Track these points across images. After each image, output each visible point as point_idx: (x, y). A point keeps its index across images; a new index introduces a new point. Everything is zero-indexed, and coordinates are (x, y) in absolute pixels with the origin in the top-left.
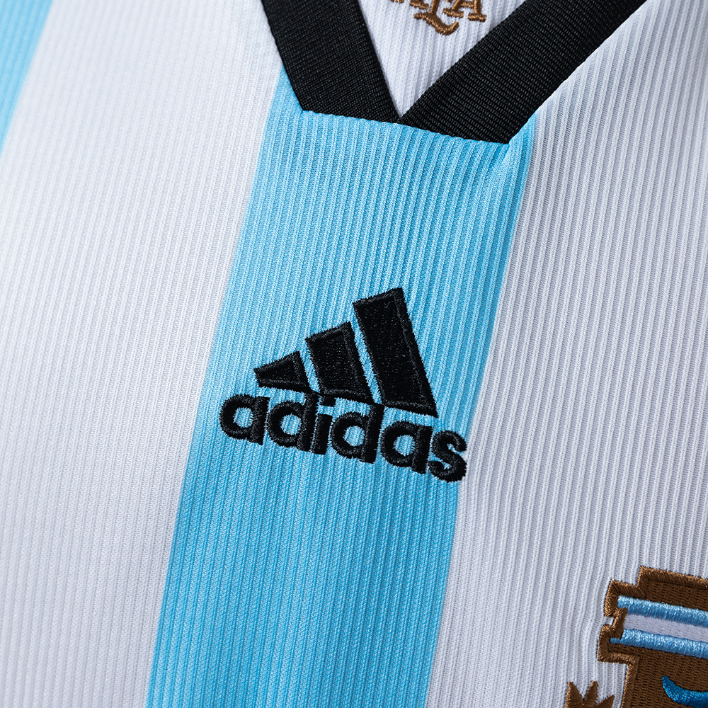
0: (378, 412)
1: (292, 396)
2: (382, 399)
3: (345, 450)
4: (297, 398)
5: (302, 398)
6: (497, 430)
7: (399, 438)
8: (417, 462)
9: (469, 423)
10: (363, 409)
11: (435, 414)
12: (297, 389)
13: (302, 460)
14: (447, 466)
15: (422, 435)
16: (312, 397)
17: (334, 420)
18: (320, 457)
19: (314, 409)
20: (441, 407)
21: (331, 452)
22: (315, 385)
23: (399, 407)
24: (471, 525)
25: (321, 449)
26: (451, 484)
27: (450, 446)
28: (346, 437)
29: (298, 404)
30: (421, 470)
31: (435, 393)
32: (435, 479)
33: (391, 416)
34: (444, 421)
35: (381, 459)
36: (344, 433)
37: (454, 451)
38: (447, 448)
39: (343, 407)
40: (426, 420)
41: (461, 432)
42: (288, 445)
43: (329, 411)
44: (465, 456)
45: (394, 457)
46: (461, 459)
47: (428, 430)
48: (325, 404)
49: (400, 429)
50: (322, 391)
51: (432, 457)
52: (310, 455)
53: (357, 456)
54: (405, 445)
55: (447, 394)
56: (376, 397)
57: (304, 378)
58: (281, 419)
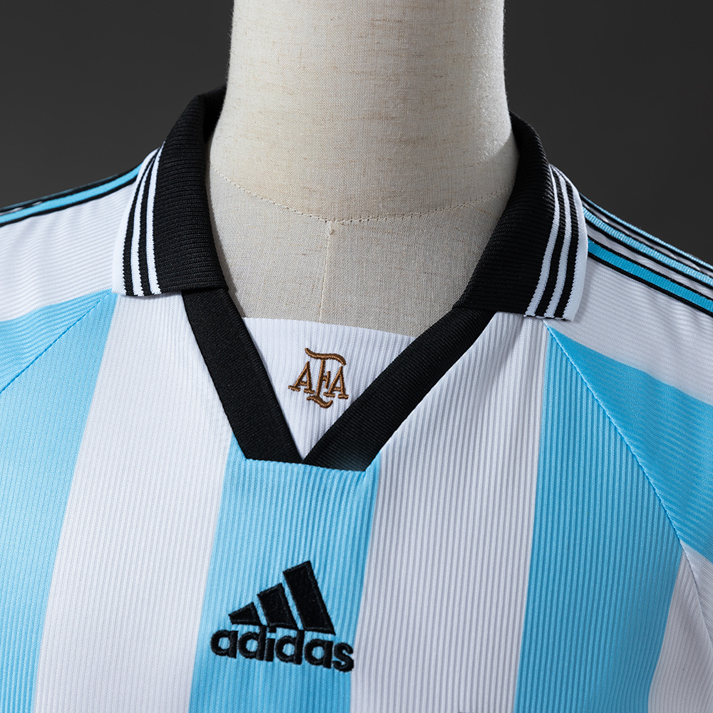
0: (301, 635)
1: (251, 628)
2: (304, 627)
3: (284, 658)
4: (254, 630)
5: (257, 629)
6: (370, 640)
7: (314, 649)
8: (326, 662)
9: (354, 637)
10: (293, 633)
11: (333, 633)
12: (254, 624)
13: (259, 666)
14: (343, 663)
15: (327, 646)
16: (263, 628)
17: (276, 641)
18: (270, 663)
19: (265, 635)
20: (337, 629)
21: (276, 660)
22: (264, 621)
23: (313, 630)
24: (359, 697)
25: (270, 659)
26: (346, 673)
27: (344, 652)
28: (284, 651)
29: (255, 633)
30: (328, 666)
31: (333, 621)
32: (337, 671)
33: (309, 636)
34: (340, 636)
35: (305, 662)
36: (283, 648)
37: (347, 654)
38: (342, 652)
39: (281, 633)
40: (329, 637)
41: (350, 643)
42: (251, 658)
43: (273, 636)
44: (353, 656)
45: (312, 660)
46: (350, 659)
47: (331, 643)
48: (271, 632)
49: (315, 643)
50: (268, 624)
51: (334, 659)
52: (264, 662)
53: (291, 661)
54: (318, 652)
55: (340, 621)
56: (300, 625)
57: (258, 617)
58: (246, 643)
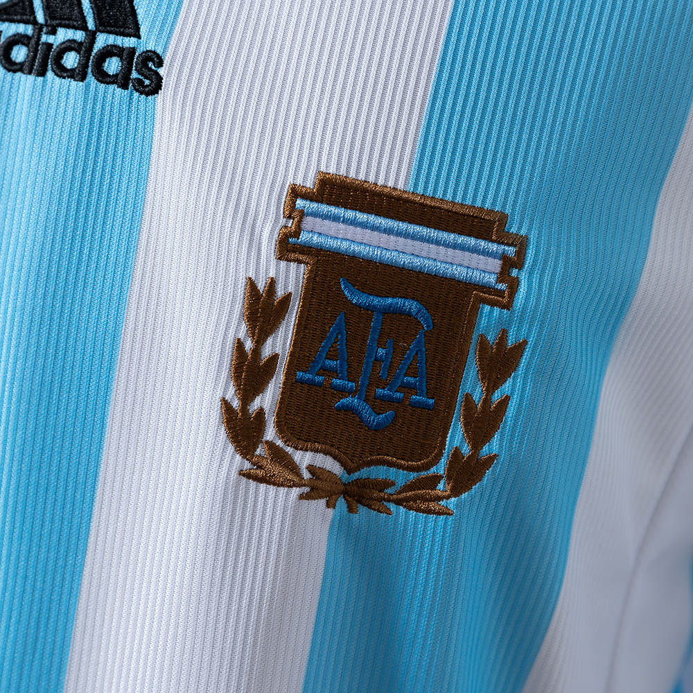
0: (92, 37)
1: (21, 28)
2: (96, 26)
3: (62, 72)
4: (26, 30)
5: (29, 30)
6: (193, 48)
7: (107, 60)
8: (122, 80)
9: (167, 43)
10: (79, 36)
11: (139, 37)
12: (26, 22)
13: (26, 81)
14: (147, 82)
15: (127, 55)
16: (39, 28)
17: (54, 47)
18: (41, 79)
19: (39, 39)
20: (143, 31)
21: (50, 74)
22: (40, 18)
23: (110, 32)
24: (165, 134)
25: (42, 73)
26: (150, 97)
27: (150, 64)
28: (63, 61)
29: (26, 36)
30: (124, 86)
31: (140, 18)
32: (136, 94)
33: (102, 40)
34: (147, 41)
35: (90, 78)
36: (62, 58)
37: (153, 67)
38: (148, 65)
39: (63, 35)
40: (129, 42)
41: (159, 51)
42: (15, 71)
43: (51, 39)
44: (162, 71)
45: (103, 77)
46: (157, 74)
47: (133, 51)
48: (48, 33)
49: (108, 52)
50: (46, 21)
51: (134, 75)
52: (31, 78)
53: (72, 77)
54: (113, 66)
55: (150, 18)
56: (91, 25)
57: (33, 12)
58: (12, 49)
